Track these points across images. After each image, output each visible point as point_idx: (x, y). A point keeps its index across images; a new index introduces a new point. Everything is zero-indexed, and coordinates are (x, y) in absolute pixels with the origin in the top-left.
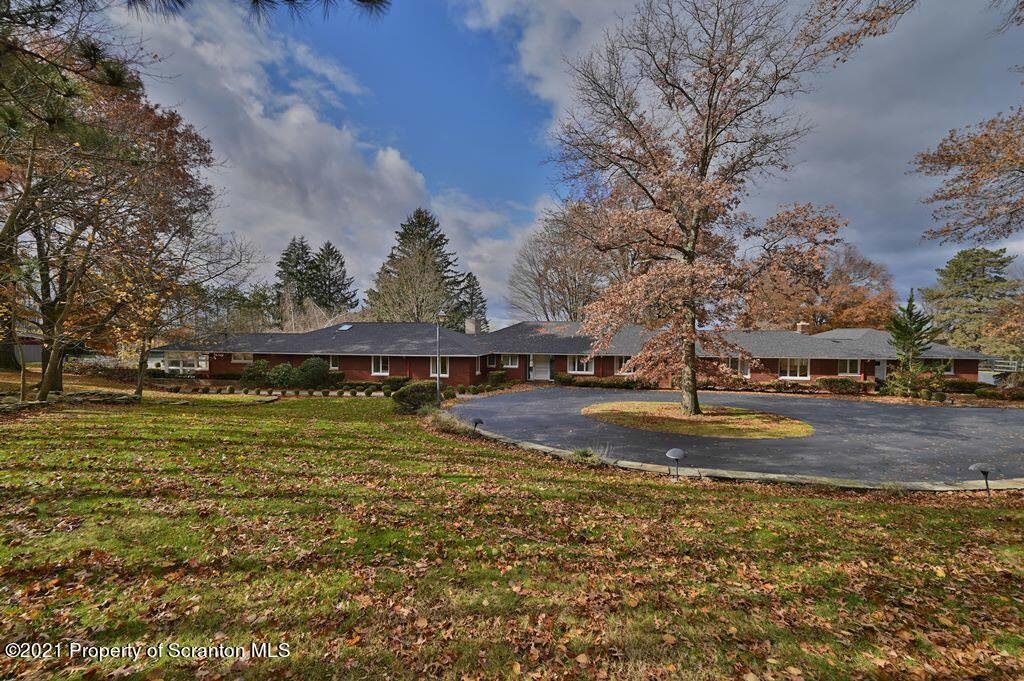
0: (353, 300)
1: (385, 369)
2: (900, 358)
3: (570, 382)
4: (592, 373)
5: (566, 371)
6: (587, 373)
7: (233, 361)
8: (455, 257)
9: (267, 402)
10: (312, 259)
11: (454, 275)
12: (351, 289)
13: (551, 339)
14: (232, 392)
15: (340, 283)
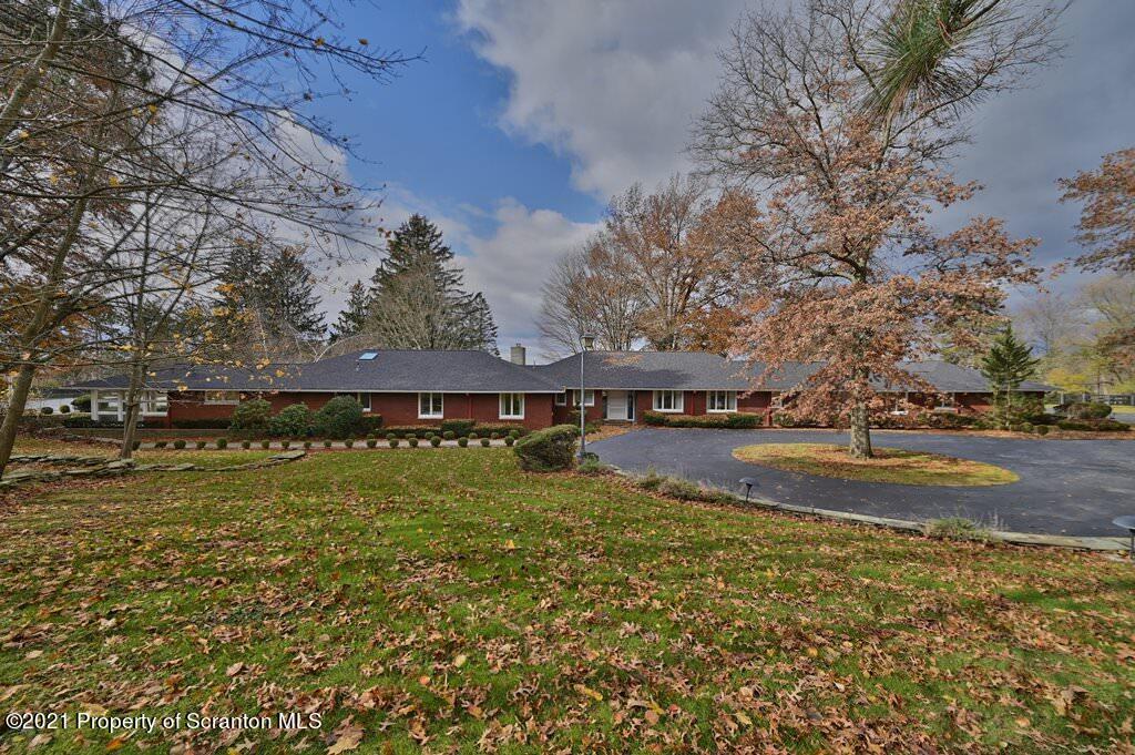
0: (320, 324)
1: (437, 409)
2: (991, 390)
3: (660, 422)
4: (682, 410)
5: (651, 408)
6: (676, 411)
7: (207, 402)
8: (459, 274)
9: (292, 460)
10: (264, 271)
11: (459, 295)
12: (318, 310)
13: (628, 371)
14: (222, 446)
15: (301, 303)
